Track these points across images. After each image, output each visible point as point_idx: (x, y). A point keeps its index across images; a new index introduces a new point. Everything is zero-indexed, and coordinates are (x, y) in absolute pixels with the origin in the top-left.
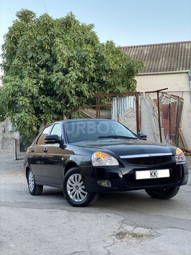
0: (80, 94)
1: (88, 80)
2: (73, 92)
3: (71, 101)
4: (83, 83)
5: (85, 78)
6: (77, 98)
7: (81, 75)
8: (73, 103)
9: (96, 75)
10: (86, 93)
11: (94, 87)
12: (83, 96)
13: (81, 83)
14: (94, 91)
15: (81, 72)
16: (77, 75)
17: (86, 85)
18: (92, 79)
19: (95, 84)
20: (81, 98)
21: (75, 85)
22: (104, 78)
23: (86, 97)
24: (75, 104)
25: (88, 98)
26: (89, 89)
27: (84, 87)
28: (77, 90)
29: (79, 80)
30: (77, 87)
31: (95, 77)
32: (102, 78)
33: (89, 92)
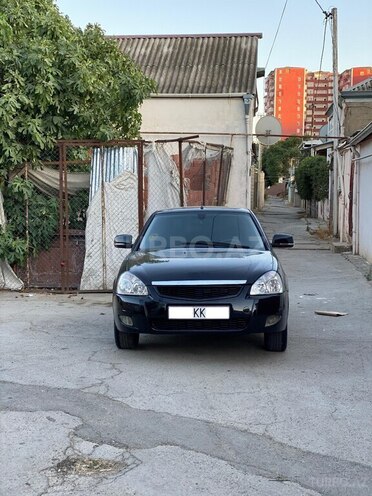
0: (25, 139)
1: (43, 112)
2: (12, 135)
3: (7, 153)
4: (34, 117)
5: (36, 106)
6: (19, 146)
7: (27, 101)
8: (10, 157)
9: (60, 102)
10: (39, 138)
11: (56, 126)
12: (33, 144)
13: (29, 118)
14: (56, 134)
15: (28, 94)
16: (18, 100)
17: (38, 121)
18: (52, 109)
19: (57, 120)
20: (29, 147)
21: (16, 121)
22: (76, 109)
23: (39, 147)
24: (15, 159)
25: (42, 147)
26: (46, 129)
27: (35, 126)
28: (20, 130)
29: (24, 110)
30: (19, 125)
31: (57, 105)
32: (71, 110)
33: (45, 135)
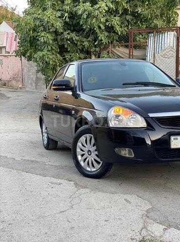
0: (110, 29)
1: (120, 13)
2: (103, 27)
3: (100, 38)
4: (115, 16)
5: (116, 9)
6: (106, 34)
7: (112, 6)
8: (102, 40)
9: (130, 6)
10: (118, 28)
11: (128, 21)
12: (114, 32)
13: (112, 16)
14: (127, 26)
15: (112, 2)
16: (107, 6)
17: (117, 18)
18: (125, 11)
19: (129, 17)
20: (112, 34)
21: (105, 18)
22: (139, 10)
23: (118, 34)
24: (105, 41)
25: (119, 34)
26: (122, 23)
27: (116, 21)
28: (107, 24)
29: (110, 12)
30: (107, 21)
31: (129, 8)
32: (137, 10)
33: (121, 27)
